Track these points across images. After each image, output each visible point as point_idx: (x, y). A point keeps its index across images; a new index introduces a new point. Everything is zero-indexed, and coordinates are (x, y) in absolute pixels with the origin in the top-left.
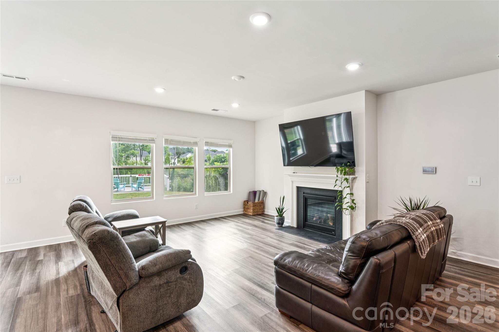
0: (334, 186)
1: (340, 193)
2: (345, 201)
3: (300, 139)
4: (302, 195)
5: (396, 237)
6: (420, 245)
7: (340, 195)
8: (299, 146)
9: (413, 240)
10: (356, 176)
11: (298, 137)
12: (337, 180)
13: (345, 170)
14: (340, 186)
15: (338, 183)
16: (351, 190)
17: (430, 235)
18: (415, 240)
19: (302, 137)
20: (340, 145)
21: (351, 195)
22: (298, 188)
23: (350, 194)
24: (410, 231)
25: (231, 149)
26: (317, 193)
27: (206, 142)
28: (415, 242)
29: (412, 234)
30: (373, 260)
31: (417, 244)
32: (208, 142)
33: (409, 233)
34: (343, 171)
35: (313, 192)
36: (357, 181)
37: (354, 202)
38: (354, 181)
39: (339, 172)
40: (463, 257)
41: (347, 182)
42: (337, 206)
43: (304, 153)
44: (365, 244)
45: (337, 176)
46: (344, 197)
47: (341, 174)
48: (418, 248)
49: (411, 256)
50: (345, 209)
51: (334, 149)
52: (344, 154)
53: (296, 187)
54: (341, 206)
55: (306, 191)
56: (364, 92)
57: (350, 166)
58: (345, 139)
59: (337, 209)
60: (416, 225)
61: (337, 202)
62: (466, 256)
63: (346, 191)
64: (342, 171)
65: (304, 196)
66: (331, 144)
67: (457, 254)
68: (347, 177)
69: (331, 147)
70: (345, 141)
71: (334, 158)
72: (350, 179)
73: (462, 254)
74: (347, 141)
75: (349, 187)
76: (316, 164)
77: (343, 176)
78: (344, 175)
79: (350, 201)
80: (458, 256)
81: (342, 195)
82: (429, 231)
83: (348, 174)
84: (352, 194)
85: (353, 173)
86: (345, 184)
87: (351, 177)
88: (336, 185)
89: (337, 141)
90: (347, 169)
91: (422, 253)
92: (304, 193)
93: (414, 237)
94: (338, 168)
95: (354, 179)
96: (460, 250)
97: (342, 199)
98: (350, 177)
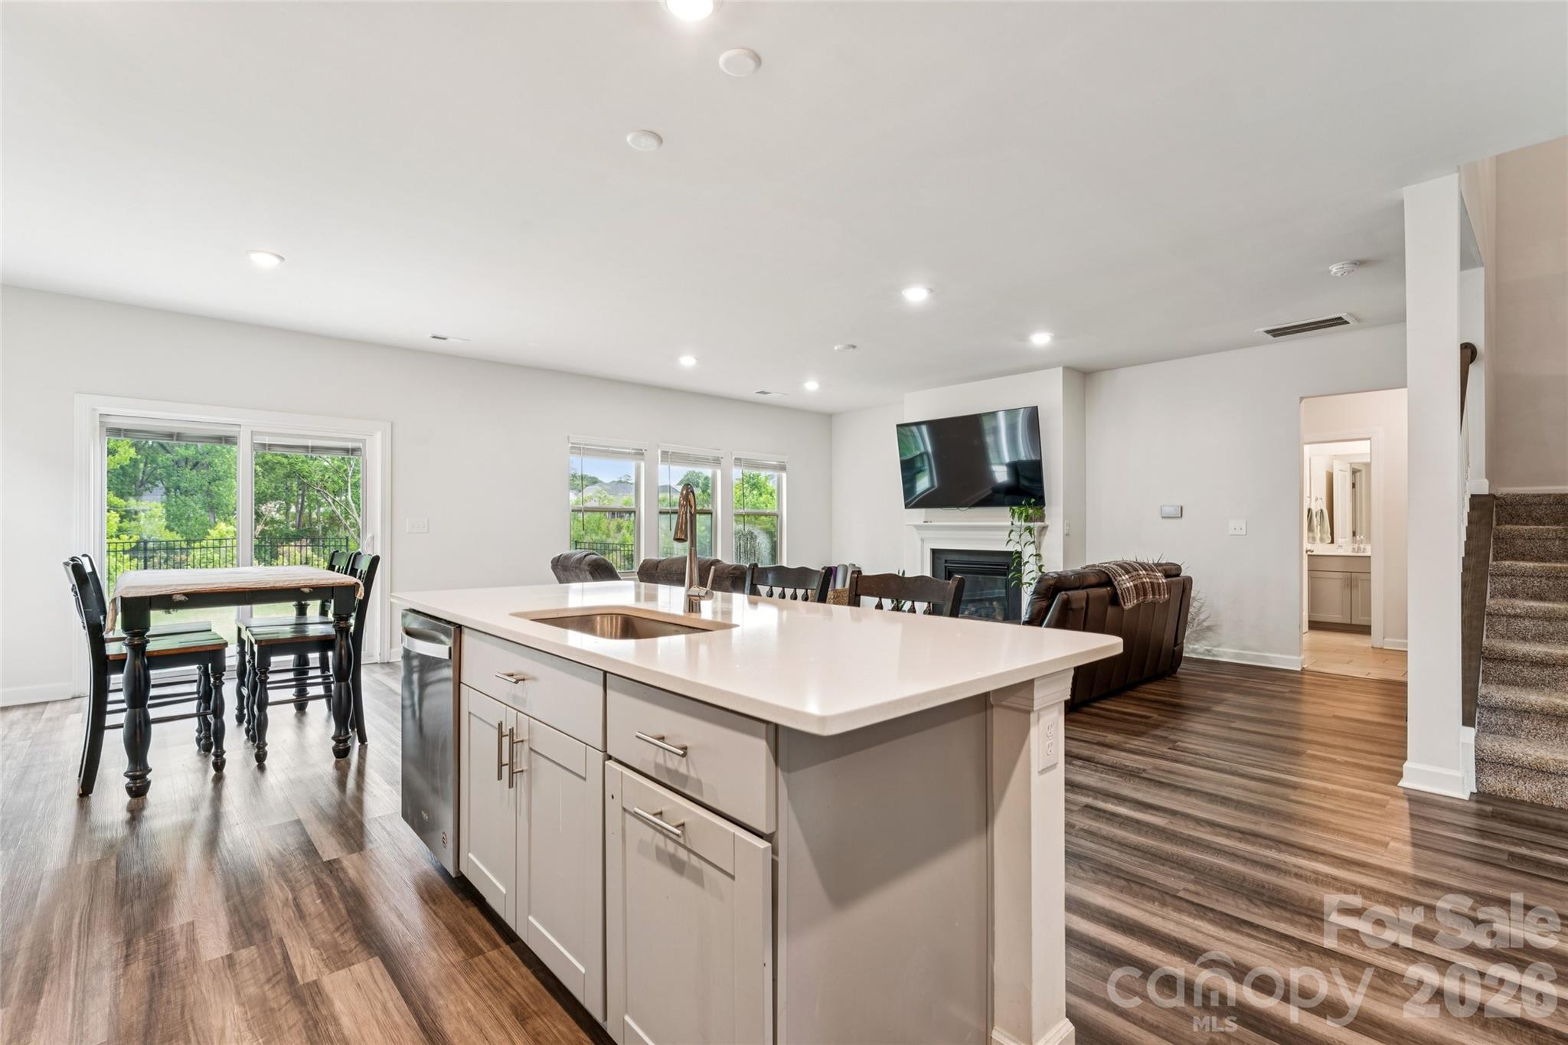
0: (1008, 543)
1: (1017, 555)
2: (1026, 569)
3: (926, 453)
4: (942, 566)
5: (1093, 580)
6: (1122, 593)
7: (1016, 558)
8: (920, 471)
9: (1115, 587)
10: (1047, 522)
11: (922, 450)
12: (1012, 531)
13: (1027, 511)
14: (1018, 542)
15: (1014, 536)
16: (1038, 547)
17: (1140, 586)
18: (1117, 587)
19: (930, 449)
20: (1015, 468)
21: (1038, 557)
22: (934, 552)
23: (1036, 555)
24: (1111, 576)
25: (784, 475)
26: (973, 559)
27: (736, 459)
28: (1116, 589)
29: (1113, 580)
30: (1061, 596)
31: (1119, 592)
32: (740, 459)
33: (1110, 579)
34: (1024, 515)
35: (965, 558)
36: (1047, 533)
37: (1043, 570)
38: (1043, 533)
39: (1016, 516)
40: (1221, 656)
41: (1031, 534)
42: (1013, 578)
43: (932, 486)
44: (1052, 582)
45: (1012, 524)
46: (1025, 560)
47: (1019, 519)
48: (1120, 596)
49: (1111, 610)
50: (1026, 583)
51: (1001, 475)
52: (1023, 485)
53: (929, 550)
54: (1020, 579)
55: (950, 557)
56: (1061, 369)
57: (1035, 504)
58: (1024, 454)
59: (1013, 584)
60: (1120, 571)
61: (1012, 571)
62: (1225, 654)
63: (1030, 550)
64: (1022, 513)
65: (946, 567)
66: (995, 464)
67: (1213, 652)
68: (1031, 524)
69: (994, 472)
70: (1025, 459)
71: (1002, 495)
72: (1036, 529)
73: (1219, 651)
74: (1029, 459)
75: (1034, 542)
76: (973, 503)
77: (1023, 523)
78: (1025, 521)
79: (1035, 568)
80: (1214, 655)
81: (1021, 558)
82: (1139, 581)
83: (1031, 520)
84: (1038, 555)
85: (1042, 518)
86: (1027, 537)
87: (1039, 524)
88: (1011, 540)
89: (1007, 460)
90: (1031, 511)
91: (1124, 603)
92: (946, 561)
93: (1116, 583)
94: (1013, 510)
95: (1045, 528)
96: (1218, 646)
97: (1021, 566)
98: (1036, 525)
